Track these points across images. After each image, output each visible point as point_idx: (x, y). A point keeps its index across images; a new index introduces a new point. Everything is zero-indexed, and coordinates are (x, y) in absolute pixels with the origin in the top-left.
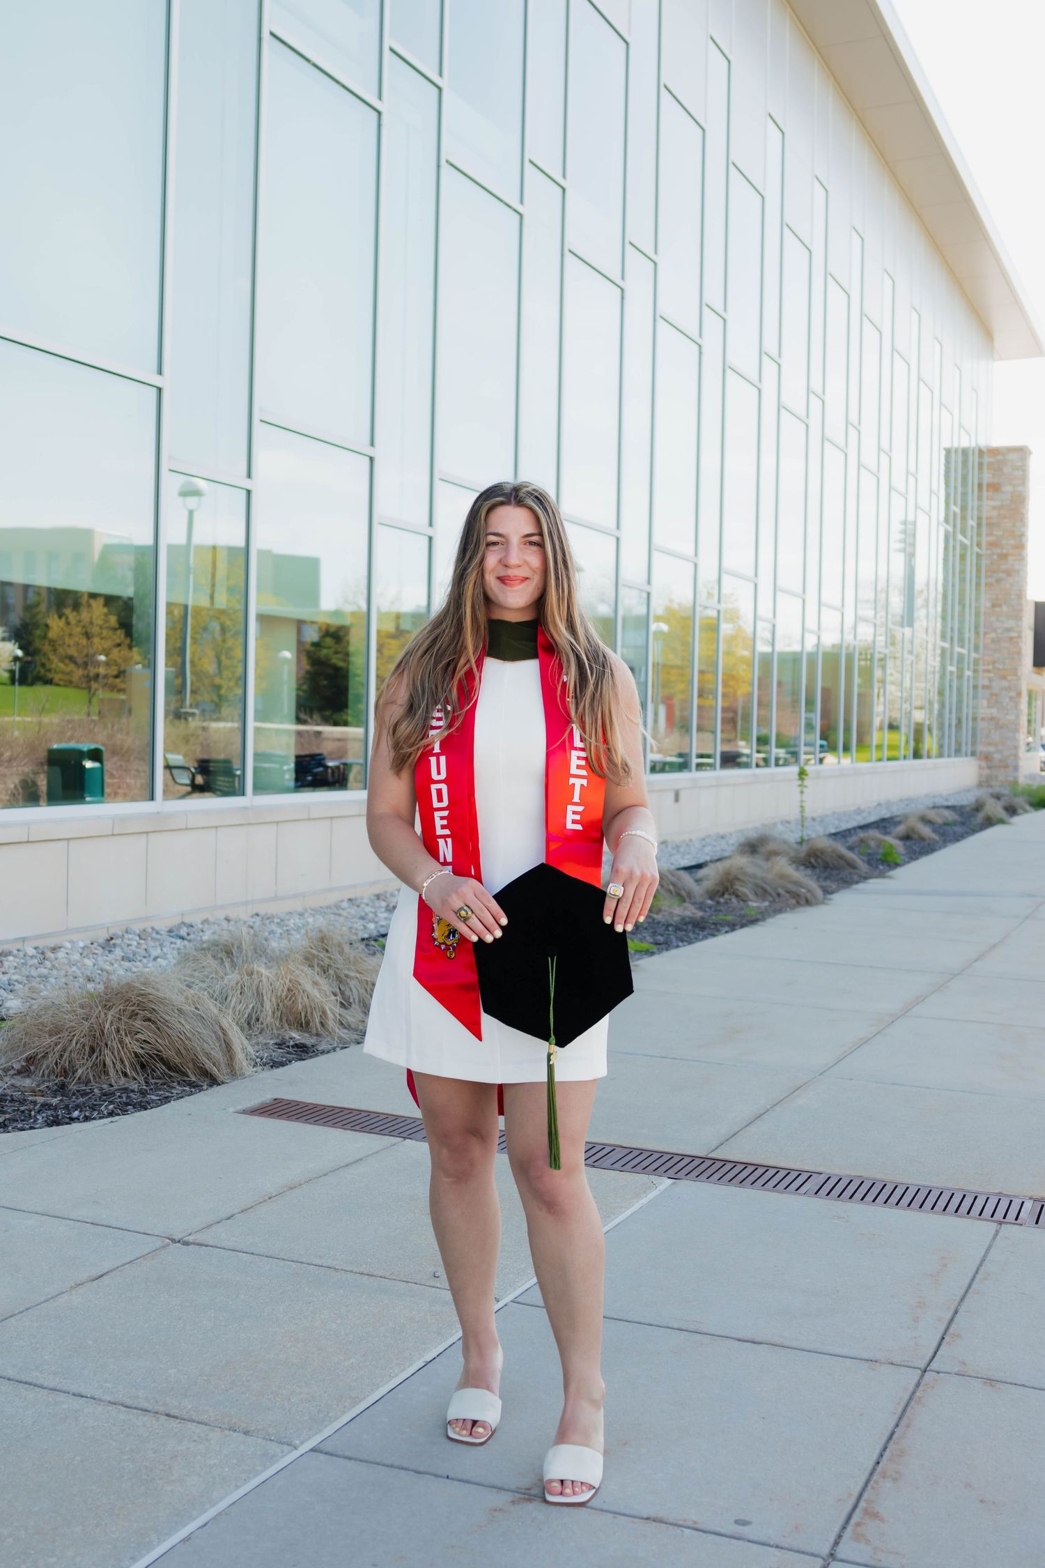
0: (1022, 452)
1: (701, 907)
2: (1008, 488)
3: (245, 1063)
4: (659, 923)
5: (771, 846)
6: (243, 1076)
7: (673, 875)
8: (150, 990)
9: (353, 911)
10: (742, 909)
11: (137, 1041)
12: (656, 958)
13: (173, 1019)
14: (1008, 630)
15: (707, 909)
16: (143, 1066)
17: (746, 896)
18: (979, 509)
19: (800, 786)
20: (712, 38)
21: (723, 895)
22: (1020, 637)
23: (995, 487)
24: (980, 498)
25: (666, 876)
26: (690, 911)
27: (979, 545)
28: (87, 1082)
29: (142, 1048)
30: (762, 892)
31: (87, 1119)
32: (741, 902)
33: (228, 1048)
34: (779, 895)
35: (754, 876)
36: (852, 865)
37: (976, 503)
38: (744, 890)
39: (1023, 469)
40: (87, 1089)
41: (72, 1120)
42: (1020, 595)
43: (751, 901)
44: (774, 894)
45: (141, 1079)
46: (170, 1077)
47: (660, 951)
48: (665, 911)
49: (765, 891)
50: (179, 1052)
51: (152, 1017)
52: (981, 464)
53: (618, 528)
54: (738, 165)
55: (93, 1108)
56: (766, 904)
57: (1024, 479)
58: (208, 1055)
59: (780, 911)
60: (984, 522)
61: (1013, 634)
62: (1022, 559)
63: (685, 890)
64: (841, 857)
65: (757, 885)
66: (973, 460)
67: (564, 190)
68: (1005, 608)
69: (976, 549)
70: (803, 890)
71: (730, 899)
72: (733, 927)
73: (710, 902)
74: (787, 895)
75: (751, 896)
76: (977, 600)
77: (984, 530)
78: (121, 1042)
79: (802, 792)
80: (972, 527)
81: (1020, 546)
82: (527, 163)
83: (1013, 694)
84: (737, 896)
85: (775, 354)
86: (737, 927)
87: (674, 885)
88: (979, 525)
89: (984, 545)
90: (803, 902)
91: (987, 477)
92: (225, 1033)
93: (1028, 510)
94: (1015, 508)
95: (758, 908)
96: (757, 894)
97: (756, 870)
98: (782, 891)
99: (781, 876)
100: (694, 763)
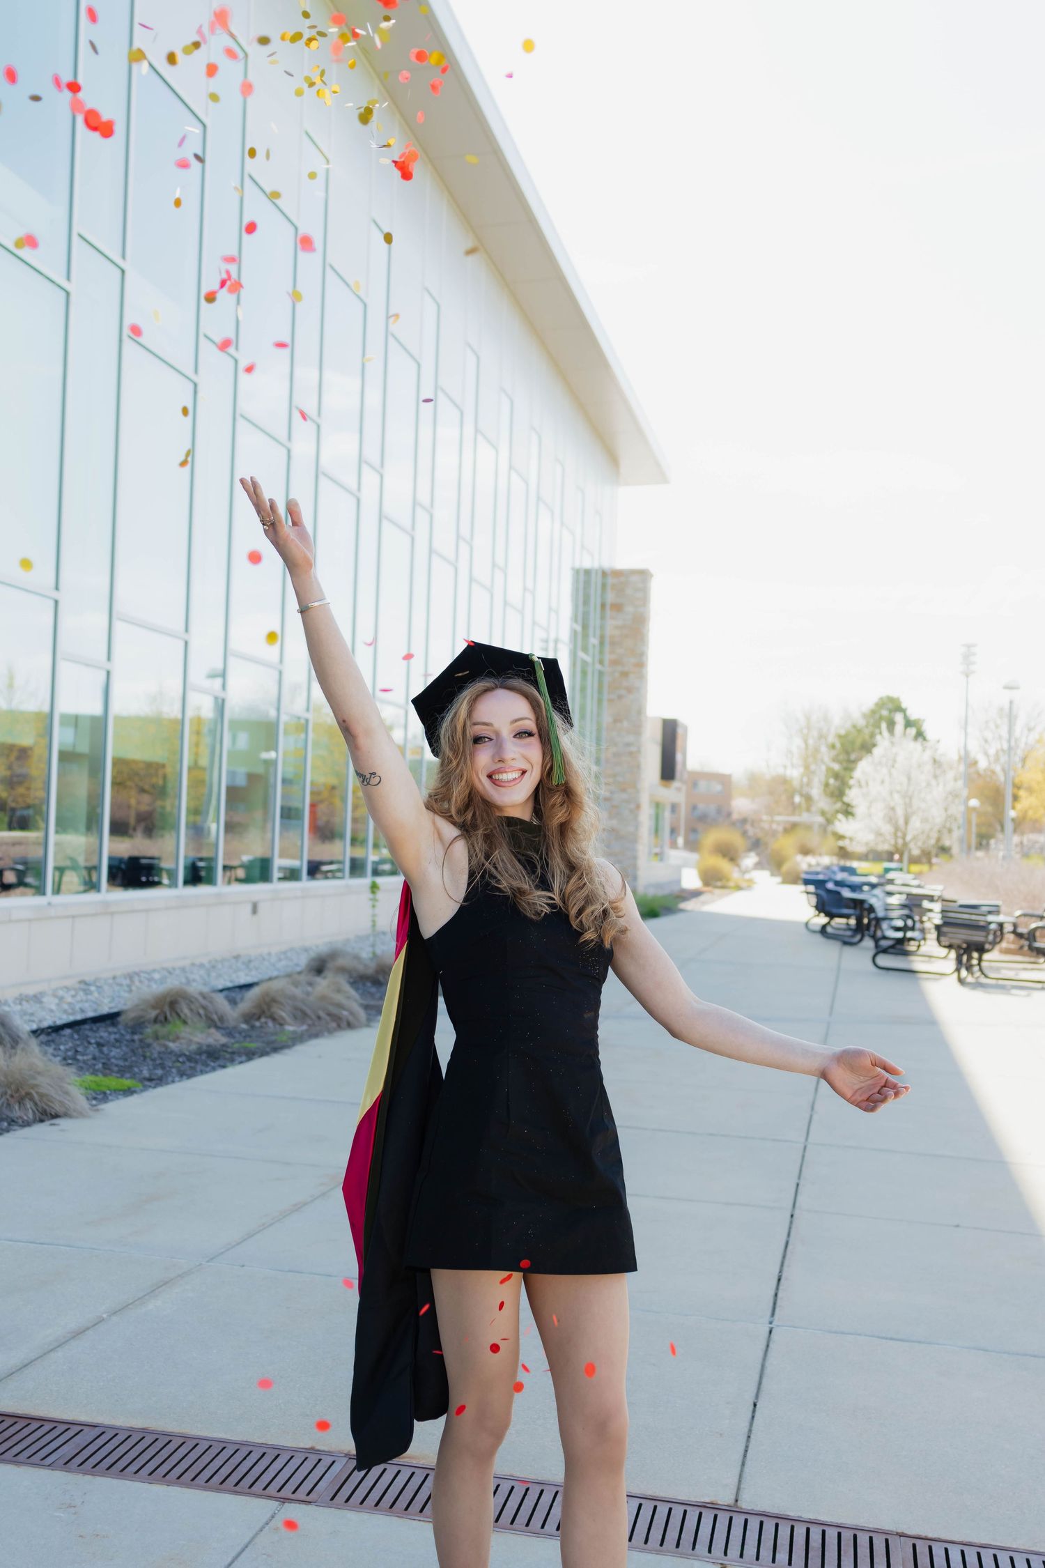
0: (644, 575)
1: (230, 1032)
2: (629, 609)
4: (171, 1052)
7: (204, 998)
10: (276, 1034)
12: (134, 1099)
14: (628, 745)
15: (237, 1035)
17: (283, 1019)
18: (602, 627)
19: (371, 900)
20: (307, 134)
21: (259, 1018)
22: (639, 751)
23: (617, 607)
24: (603, 618)
25: (196, 999)
26: (216, 1038)
27: (601, 662)
30: (301, 1015)
32: (278, 1026)
34: (319, 1018)
35: (293, 998)
37: (598, 622)
38: (283, 1014)
39: (644, 592)
42: (640, 711)
43: (289, 1024)
44: (313, 1017)
47: (145, 1088)
48: (183, 1038)
49: (305, 1014)
52: (604, 586)
53: (187, 630)
54: (336, 267)
56: (305, 1027)
57: (645, 600)
60: (607, 640)
61: (633, 749)
62: (642, 677)
63: (216, 1013)
65: (296, 1008)
66: (596, 581)
67: (123, 272)
68: (625, 724)
69: (598, 666)
70: (345, 1013)
71: (266, 1023)
73: (244, 1026)
74: (328, 1018)
75: (288, 1019)
76: (599, 715)
77: (607, 648)
79: (374, 906)
80: (594, 646)
81: (641, 665)
82: (75, 238)
83: (632, 806)
84: (274, 1019)
85: (377, 463)
86: (256, 1056)
87: (204, 1008)
88: (602, 643)
89: (606, 662)
90: (344, 1024)
91: (611, 597)
93: (648, 630)
94: (636, 629)
95: (294, 1032)
96: (295, 1017)
97: (298, 992)
98: (322, 1014)
99: (323, 998)
100: (276, 874)
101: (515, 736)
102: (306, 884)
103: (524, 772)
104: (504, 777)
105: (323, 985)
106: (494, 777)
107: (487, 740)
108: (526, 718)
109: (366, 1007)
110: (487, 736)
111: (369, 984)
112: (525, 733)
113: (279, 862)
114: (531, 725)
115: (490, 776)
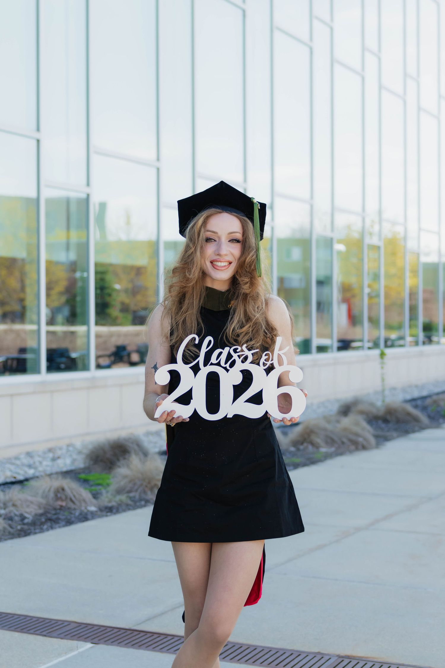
10: (313, 454)
19: (380, 364)
21: (302, 444)
30: (330, 441)
34: (343, 443)
35: (325, 430)
36: (416, 420)
38: (318, 440)
43: (323, 447)
49: (333, 440)
59: (341, 454)
64: (409, 414)
65: (327, 436)
70: (361, 439)
71: (307, 447)
73: (292, 449)
74: (349, 443)
75: (322, 444)
79: (382, 368)
84: (312, 444)
90: (360, 447)
95: (326, 453)
96: (327, 443)
97: (329, 427)
98: (345, 440)
99: (345, 429)
100: (314, 349)
101: (229, 241)
102: (334, 355)
103: (230, 263)
104: (219, 264)
105: (346, 422)
106: (213, 263)
107: (213, 240)
108: (237, 232)
109: (376, 437)
110: (213, 238)
111: (380, 422)
112: (236, 240)
113: (316, 342)
114: (239, 236)
115: (212, 262)
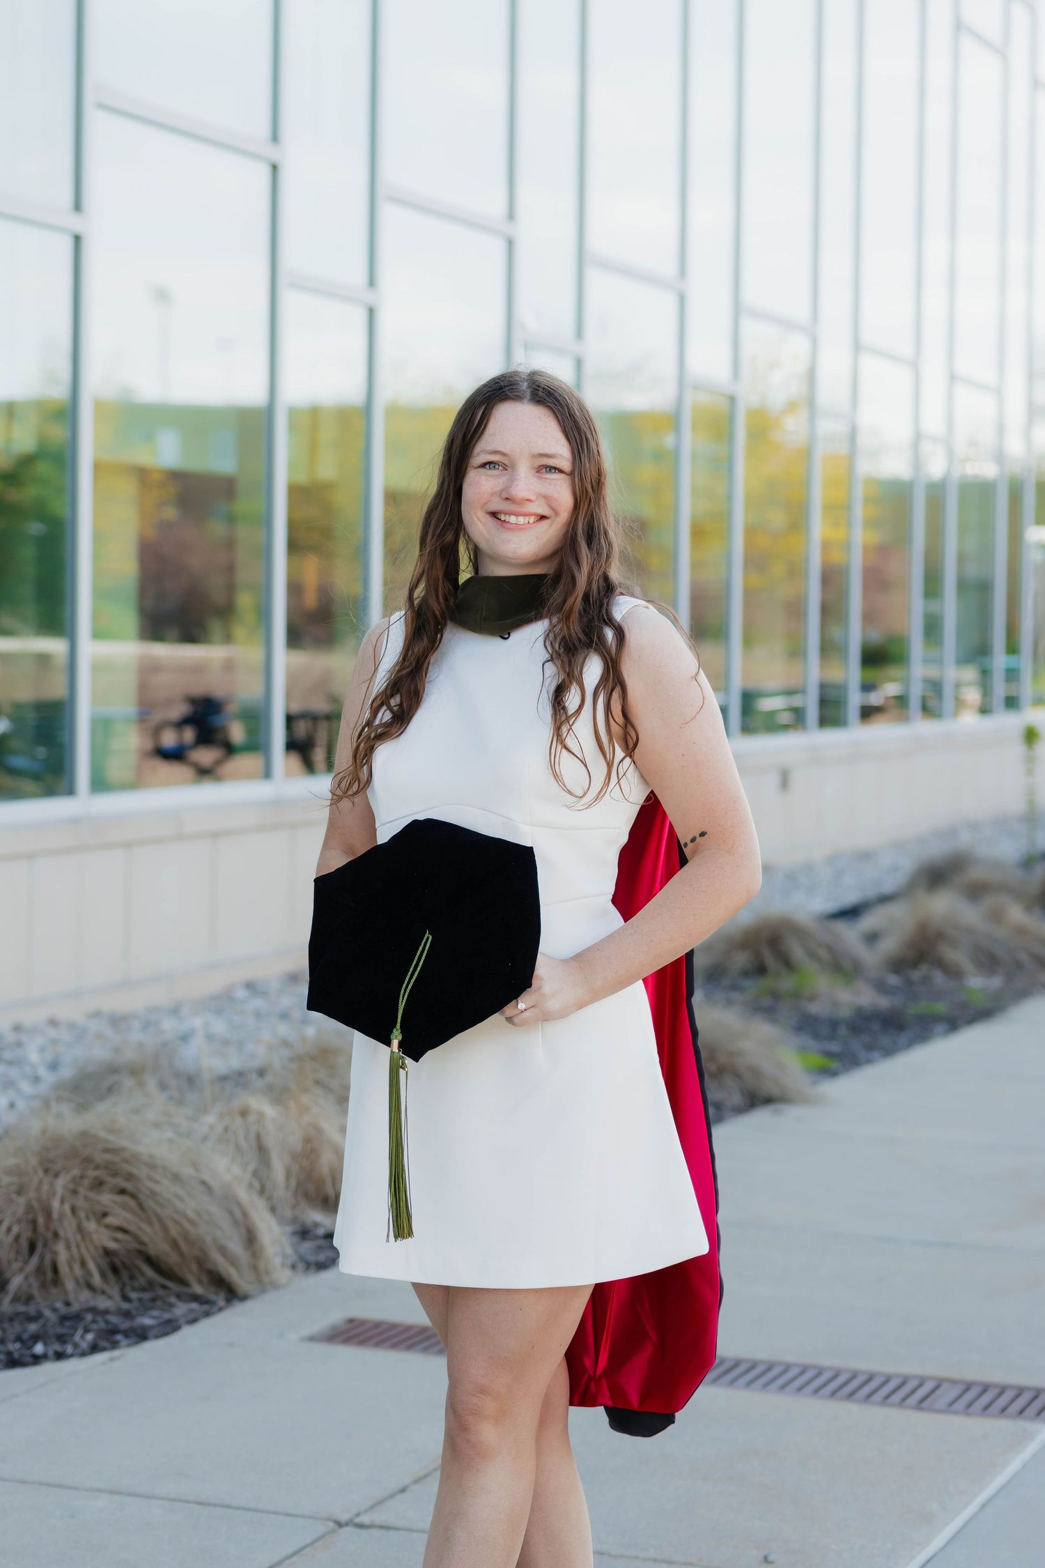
1: (881, 987)
3: (277, 1261)
5: (976, 874)
6: (275, 1286)
8: (124, 1143)
9: (258, 1003)
10: (957, 991)
11: (107, 1226)
13: (166, 1188)
15: (896, 993)
16: (115, 1270)
17: (960, 967)
26: (863, 997)
28: (29, 1299)
29: (116, 1240)
31: (60, 1356)
32: (954, 979)
33: (251, 1239)
40: (31, 1309)
41: (37, 1360)
44: (1009, 962)
45: (115, 1292)
46: (164, 1287)
50: (175, 1245)
51: (128, 1186)
55: (62, 1339)
56: (999, 981)
58: (223, 1250)
59: (1024, 995)
63: (849, 956)
72: (953, 1023)
78: (80, 1229)
92: (245, 1215)
